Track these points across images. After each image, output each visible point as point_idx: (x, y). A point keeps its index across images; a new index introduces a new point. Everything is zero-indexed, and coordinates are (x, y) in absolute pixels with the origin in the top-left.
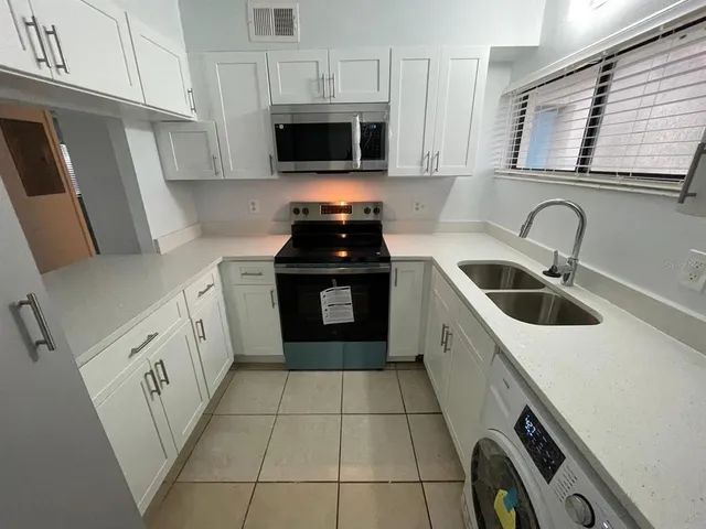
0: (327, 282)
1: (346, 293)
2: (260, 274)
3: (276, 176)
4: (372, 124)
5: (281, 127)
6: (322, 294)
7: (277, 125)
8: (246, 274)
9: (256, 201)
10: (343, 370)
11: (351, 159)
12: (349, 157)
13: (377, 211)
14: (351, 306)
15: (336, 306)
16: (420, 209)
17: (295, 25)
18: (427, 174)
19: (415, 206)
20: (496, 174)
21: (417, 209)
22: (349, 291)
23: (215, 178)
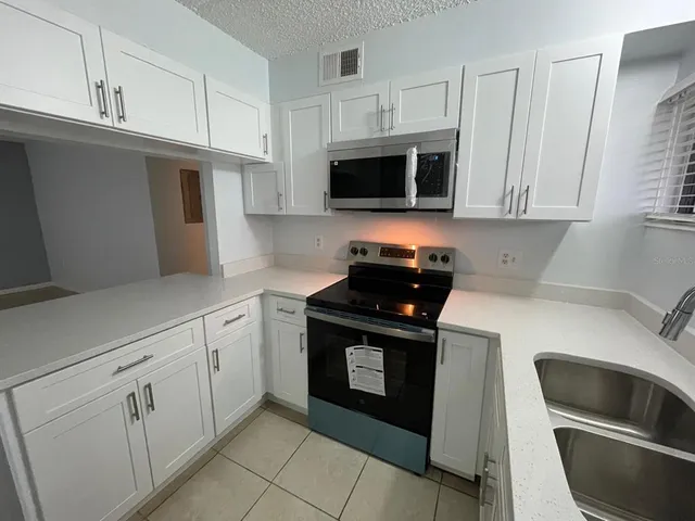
0: (356, 337)
1: (377, 357)
2: (293, 313)
3: (329, 213)
4: (433, 154)
5: (336, 164)
6: (349, 350)
7: (332, 162)
8: (281, 310)
9: (321, 238)
10: (370, 454)
11: (404, 196)
12: (402, 194)
13: (445, 259)
14: (382, 375)
15: (365, 369)
16: (509, 264)
17: (359, 64)
18: (512, 216)
19: (501, 258)
20: (648, 220)
21: (505, 262)
22: (381, 354)
23: (281, 213)
